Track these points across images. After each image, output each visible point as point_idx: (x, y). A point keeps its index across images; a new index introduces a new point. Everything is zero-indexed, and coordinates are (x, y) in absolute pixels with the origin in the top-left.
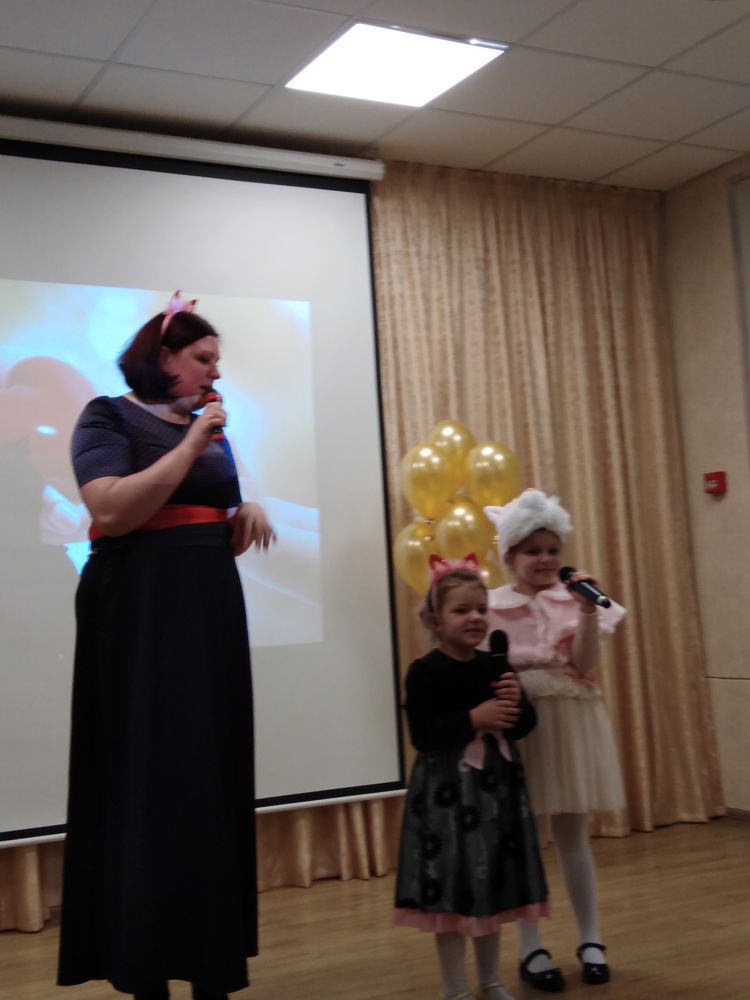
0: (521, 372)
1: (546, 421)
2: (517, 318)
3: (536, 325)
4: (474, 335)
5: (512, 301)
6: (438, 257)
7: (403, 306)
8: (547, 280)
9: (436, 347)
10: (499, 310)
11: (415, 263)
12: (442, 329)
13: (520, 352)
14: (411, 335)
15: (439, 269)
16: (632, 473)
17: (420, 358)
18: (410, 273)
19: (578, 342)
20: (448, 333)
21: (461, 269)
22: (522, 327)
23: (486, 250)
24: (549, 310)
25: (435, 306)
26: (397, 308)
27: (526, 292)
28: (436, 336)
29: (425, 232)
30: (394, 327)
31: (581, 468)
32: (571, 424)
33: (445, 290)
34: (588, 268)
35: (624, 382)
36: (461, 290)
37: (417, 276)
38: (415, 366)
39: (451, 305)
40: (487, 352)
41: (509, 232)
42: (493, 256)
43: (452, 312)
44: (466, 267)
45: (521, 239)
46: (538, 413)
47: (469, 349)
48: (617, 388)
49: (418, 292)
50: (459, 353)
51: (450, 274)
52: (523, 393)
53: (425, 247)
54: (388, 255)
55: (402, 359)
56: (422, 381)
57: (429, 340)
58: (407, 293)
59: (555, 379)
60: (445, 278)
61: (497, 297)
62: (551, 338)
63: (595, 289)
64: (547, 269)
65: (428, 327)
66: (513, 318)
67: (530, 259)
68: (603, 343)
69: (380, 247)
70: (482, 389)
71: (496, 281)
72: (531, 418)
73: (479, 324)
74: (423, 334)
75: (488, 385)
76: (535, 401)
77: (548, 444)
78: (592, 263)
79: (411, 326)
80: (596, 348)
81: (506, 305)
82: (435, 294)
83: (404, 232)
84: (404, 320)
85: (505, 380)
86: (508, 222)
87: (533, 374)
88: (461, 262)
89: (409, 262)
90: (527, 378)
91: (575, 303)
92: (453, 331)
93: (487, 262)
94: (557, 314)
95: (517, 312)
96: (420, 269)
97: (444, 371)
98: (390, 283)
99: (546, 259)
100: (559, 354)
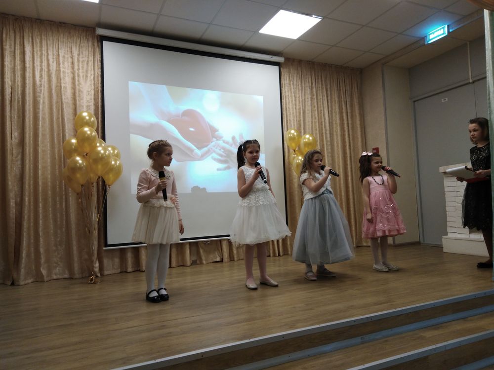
0: (321, 119)
1: (328, 132)
2: (320, 103)
3: (326, 105)
4: (308, 108)
5: (319, 99)
6: (298, 85)
7: (288, 99)
8: (329, 93)
9: (297, 111)
10: (315, 100)
11: (292, 87)
12: (299, 105)
13: (321, 113)
14: (291, 107)
15: (299, 88)
16: (352, 148)
17: (293, 114)
18: (291, 90)
19: (337, 110)
20: (301, 107)
21: (305, 89)
22: (322, 105)
23: (312, 84)
24: (329, 101)
25: (297, 99)
26: (287, 99)
27: (323, 96)
28: (298, 107)
29: (295, 78)
30: (286, 104)
31: (338, 146)
32: (335, 134)
33: (300, 95)
34: (340, 90)
35: (350, 122)
36: (305, 95)
37: (293, 90)
38: (292, 116)
39: (302, 98)
40: (312, 112)
41: (318, 79)
42: (314, 85)
43: (302, 101)
44: (306, 88)
45: (322, 81)
46: (326, 130)
47: (307, 112)
48: (348, 124)
49: (293, 95)
50: (304, 112)
51: (302, 90)
52: (322, 125)
53: (295, 82)
54: (285, 84)
55: (288, 114)
56: (294, 120)
57: (295, 108)
58: (290, 96)
59: (331, 121)
60: (300, 91)
61: (315, 97)
62: (330, 109)
63: (342, 95)
64: (329, 90)
65: (295, 105)
66: (319, 103)
67: (324, 87)
68: (344, 111)
69: (283, 82)
70: (310, 123)
71: (315, 93)
72: (324, 131)
73: (310, 105)
74: (294, 106)
75: (312, 122)
76: (325, 127)
77: (329, 139)
78: (341, 88)
79: (291, 104)
80: (342, 113)
81: (317, 99)
82: (297, 96)
83: (289, 78)
84: (289, 103)
85: (317, 120)
86: (318, 76)
87: (325, 119)
88: (305, 87)
89: (291, 86)
90: (323, 120)
91: (337, 99)
92: (302, 106)
93: (312, 87)
94: (331, 102)
95: (320, 101)
96: (294, 88)
97: (300, 117)
98: (285, 92)
99: (329, 87)
100: (332, 114)
